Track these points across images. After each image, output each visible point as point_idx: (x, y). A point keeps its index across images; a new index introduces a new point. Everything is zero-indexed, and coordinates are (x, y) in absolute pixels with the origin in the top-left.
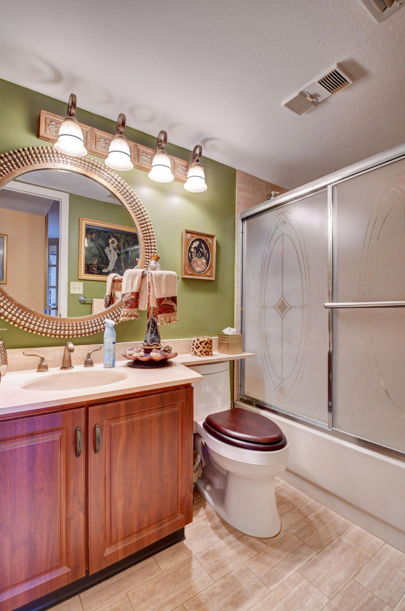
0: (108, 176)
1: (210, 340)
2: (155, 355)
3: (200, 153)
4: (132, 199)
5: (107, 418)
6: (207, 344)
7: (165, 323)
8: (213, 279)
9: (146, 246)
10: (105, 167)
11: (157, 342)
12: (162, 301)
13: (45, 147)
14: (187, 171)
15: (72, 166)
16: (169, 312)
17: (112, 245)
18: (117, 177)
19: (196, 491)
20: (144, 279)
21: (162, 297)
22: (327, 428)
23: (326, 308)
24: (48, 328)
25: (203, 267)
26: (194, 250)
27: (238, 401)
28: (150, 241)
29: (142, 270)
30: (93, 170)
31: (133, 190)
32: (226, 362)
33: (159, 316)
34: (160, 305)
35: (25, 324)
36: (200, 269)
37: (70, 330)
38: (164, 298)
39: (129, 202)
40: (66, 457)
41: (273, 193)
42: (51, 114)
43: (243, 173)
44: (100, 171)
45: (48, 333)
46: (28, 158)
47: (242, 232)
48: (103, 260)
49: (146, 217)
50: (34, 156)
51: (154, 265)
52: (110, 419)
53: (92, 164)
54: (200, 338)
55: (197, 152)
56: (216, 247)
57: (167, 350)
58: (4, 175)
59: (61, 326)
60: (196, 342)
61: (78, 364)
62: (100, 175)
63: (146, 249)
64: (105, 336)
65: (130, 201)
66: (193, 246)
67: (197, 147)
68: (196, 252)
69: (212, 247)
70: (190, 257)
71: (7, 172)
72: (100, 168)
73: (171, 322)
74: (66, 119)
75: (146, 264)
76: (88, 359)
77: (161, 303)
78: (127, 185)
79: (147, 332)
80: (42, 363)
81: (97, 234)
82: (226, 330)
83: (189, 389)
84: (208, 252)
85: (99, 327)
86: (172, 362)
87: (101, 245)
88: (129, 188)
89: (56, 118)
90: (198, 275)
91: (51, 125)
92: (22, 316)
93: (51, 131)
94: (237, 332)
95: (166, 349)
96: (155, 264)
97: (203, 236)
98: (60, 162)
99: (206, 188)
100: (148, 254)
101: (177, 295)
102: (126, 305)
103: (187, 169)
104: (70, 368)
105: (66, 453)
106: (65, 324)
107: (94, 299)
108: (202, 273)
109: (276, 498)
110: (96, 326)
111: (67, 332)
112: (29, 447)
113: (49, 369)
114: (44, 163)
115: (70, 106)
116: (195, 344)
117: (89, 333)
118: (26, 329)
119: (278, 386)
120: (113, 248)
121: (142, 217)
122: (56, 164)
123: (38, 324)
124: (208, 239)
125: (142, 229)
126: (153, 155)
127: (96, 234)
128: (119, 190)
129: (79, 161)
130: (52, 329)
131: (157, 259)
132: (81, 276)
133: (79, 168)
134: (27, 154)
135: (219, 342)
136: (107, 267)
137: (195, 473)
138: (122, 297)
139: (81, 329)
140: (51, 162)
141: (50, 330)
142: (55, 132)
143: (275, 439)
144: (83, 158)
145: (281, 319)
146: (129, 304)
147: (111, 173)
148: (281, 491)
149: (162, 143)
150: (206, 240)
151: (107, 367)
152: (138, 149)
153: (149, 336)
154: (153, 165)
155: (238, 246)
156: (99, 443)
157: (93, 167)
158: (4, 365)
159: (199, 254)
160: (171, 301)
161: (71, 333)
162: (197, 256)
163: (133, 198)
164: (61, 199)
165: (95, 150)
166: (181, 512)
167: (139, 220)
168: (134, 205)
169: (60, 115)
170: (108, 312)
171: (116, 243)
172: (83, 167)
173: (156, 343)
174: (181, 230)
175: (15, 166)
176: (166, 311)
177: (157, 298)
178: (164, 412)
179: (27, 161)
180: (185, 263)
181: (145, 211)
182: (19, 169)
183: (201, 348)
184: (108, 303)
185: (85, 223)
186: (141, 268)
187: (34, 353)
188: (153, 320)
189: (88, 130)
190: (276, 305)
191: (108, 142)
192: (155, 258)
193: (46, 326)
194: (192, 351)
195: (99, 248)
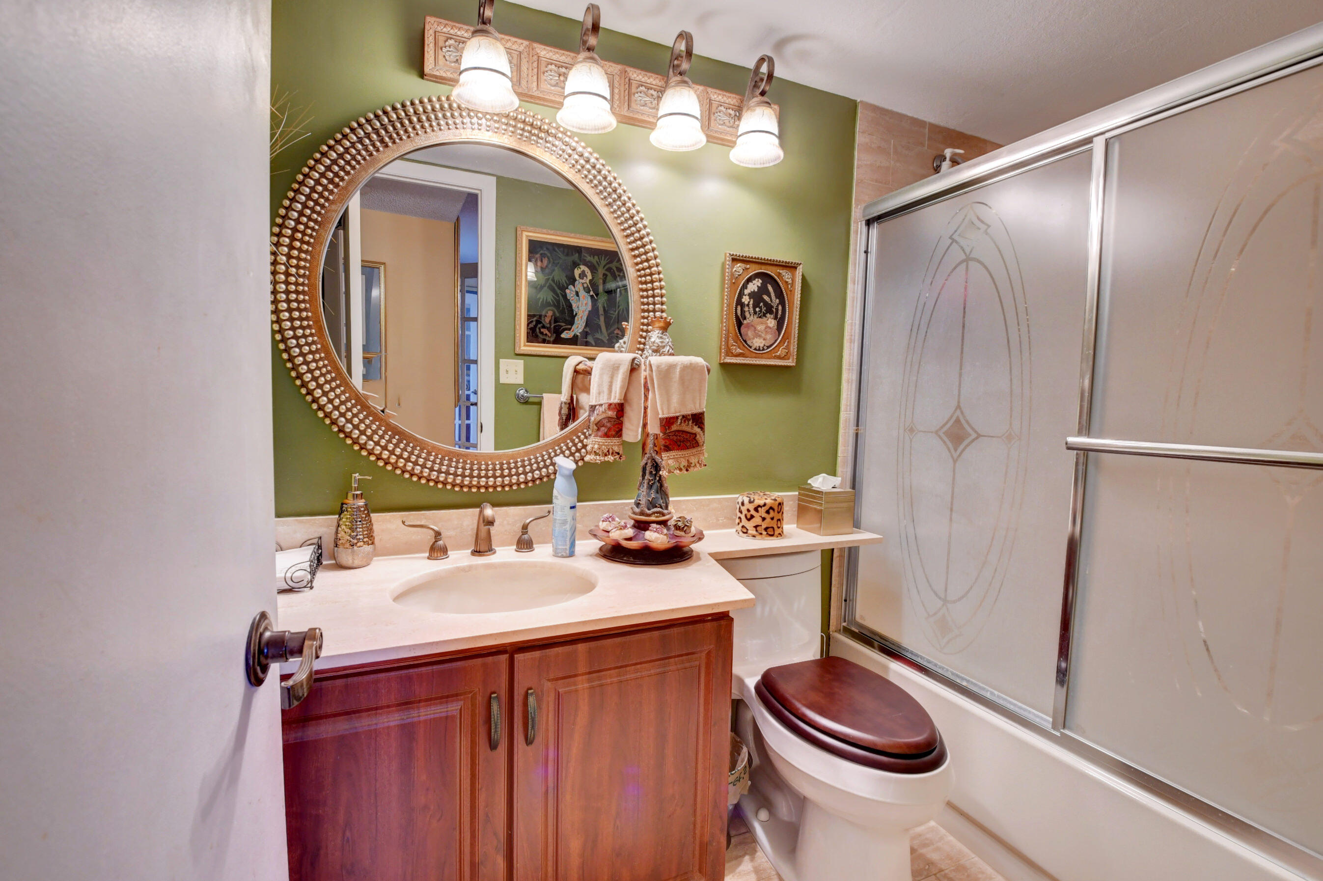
0: (564, 147)
1: (777, 503)
2: (656, 538)
3: (770, 76)
4: (614, 196)
5: (552, 676)
6: (771, 511)
7: (678, 472)
8: (791, 364)
9: (642, 297)
10: (557, 128)
11: (661, 507)
12: (673, 424)
13: (435, 97)
14: (739, 118)
15: (490, 133)
16: (686, 448)
17: (581, 281)
18: (584, 148)
19: (737, 817)
20: (635, 374)
21: (672, 415)
22: (1050, 726)
23: (1069, 448)
24: (447, 473)
25: (769, 337)
26: (750, 298)
27: (838, 631)
28: (652, 284)
29: (632, 356)
30: (532, 138)
31: (616, 175)
32: (816, 552)
33: (665, 455)
34: (668, 431)
35: (405, 465)
36: (761, 343)
37: (490, 477)
38: (677, 418)
39: (607, 203)
40: (471, 748)
41: (948, 152)
42: (447, 22)
43: (875, 108)
44: (547, 139)
45: (448, 483)
46: (402, 125)
47: (866, 252)
48: (562, 312)
49: (643, 232)
50: (415, 119)
51: (658, 341)
52: (557, 679)
53: (532, 125)
54: (756, 497)
55: (764, 69)
56: (802, 290)
57: (683, 527)
58: (357, 166)
59: (472, 469)
60: (747, 506)
61: (504, 544)
62: (548, 148)
63: (643, 304)
64: (555, 492)
65: (610, 200)
66: (746, 292)
67: (762, 60)
68: (753, 304)
69: (791, 291)
70: (740, 317)
71: (364, 159)
72: (548, 131)
73: (691, 470)
74: (476, 32)
75: (641, 337)
76: (523, 536)
77: (669, 428)
78: (603, 165)
79: (641, 484)
80: (436, 541)
81: (551, 260)
82: (818, 478)
83: (723, 622)
84: (782, 303)
85: (544, 470)
86: (692, 551)
87: (559, 284)
88: (609, 172)
89: (456, 31)
90: (757, 356)
91: (445, 47)
92: (398, 450)
93: (446, 60)
94: (842, 484)
95: (680, 524)
96: (661, 338)
97: (771, 268)
98: (465, 126)
99: (779, 157)
100: (646, 314)
101: (705, 410)
102: (598, 430)
103: (738, 115)
104: (489, 553)
105: (471, 741)
106: (479, 464)
107: (544, 395)
108: (765, 351)
109: (913, 861)
110: (539, 469)
111: (483, 481)
112: (403, 727)
113: (449, 553)
114: (435, 133)
115: (482, 2)
116: (744, 509)
117: (526, 483)
118: (407, 476)
119: (935, 614)
120: (582, 288)
121: (636, 232)
122: (457, 131)
123: (429, 464)
124: (783, 272)
125: (635, 261)
126: (662, 91)
127: (548, 258)
128: (586, 176)
129: (503, 120)
130: (455, 475)
131: (666, 327)
132: (520, 347)
133: (505, 136)
134: (400, 117)
135: (799, 505)
136: (570, 327)
137: (734, 785)
138: (590, 411)
139: (510, 475)
140: (449, 129)
141: (451, 476)
142: (454, 62)
143: (917, 746)
144: (512, 114)
145: (951, 461)
146: (603, 429)
147: (571, 141)
148: (925, 845)
149: (682, 61)
150: (779, 275)
151: (560, 555)
152: (629, 80)
153: (645, 493)
154: (660, 113)
155: (854, 284)
156: (533, 727)
157: (533, 132)
158: (367, 546)
159: (760, 308)
160: (690, 422)
161: (491, 483)
162: (755, 313)
163: (616, 193)
164: (481, 190)
165: (537, 92)
166: (700, 871)
167: (628, 240)
168: (619, 208)
169: (464, 24)
170: (564, 439)
171: (590, 277)
172: (513, 132)
173: (659, 509)
174: (721, 257)
175: (378, 144)
176: (679, 446)
177: (660, 416)
178: (668, 668)
179: (402, 132)
180: (728, 331)
181: (642, 220)
182: (386, 149)
183: (757, 520)
184: (564, 418)
185: (527, 236)
186: (629, 352)
187: (422, 523)
188: (653, 460)
189: (521, 48)
190: (942, 427)
191: (563, 70)
192: (662, 324)
193: (444, 468)
194: (739, 524)
195: (556, 288)
